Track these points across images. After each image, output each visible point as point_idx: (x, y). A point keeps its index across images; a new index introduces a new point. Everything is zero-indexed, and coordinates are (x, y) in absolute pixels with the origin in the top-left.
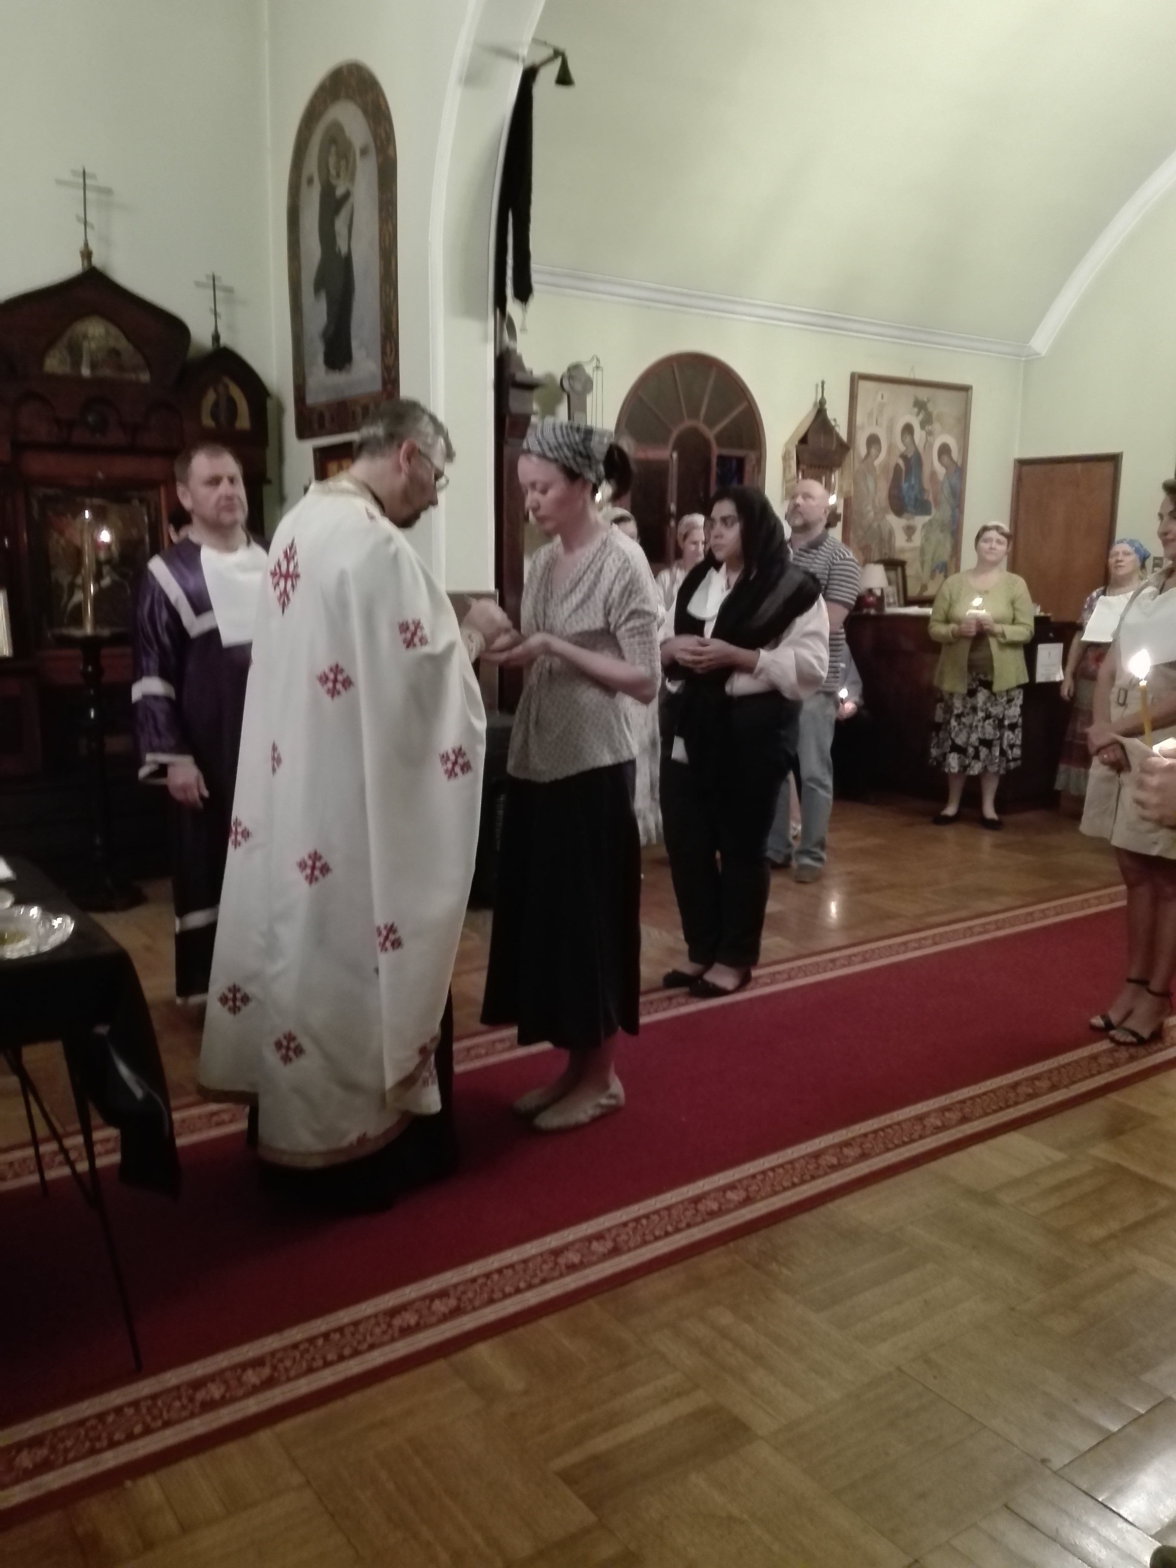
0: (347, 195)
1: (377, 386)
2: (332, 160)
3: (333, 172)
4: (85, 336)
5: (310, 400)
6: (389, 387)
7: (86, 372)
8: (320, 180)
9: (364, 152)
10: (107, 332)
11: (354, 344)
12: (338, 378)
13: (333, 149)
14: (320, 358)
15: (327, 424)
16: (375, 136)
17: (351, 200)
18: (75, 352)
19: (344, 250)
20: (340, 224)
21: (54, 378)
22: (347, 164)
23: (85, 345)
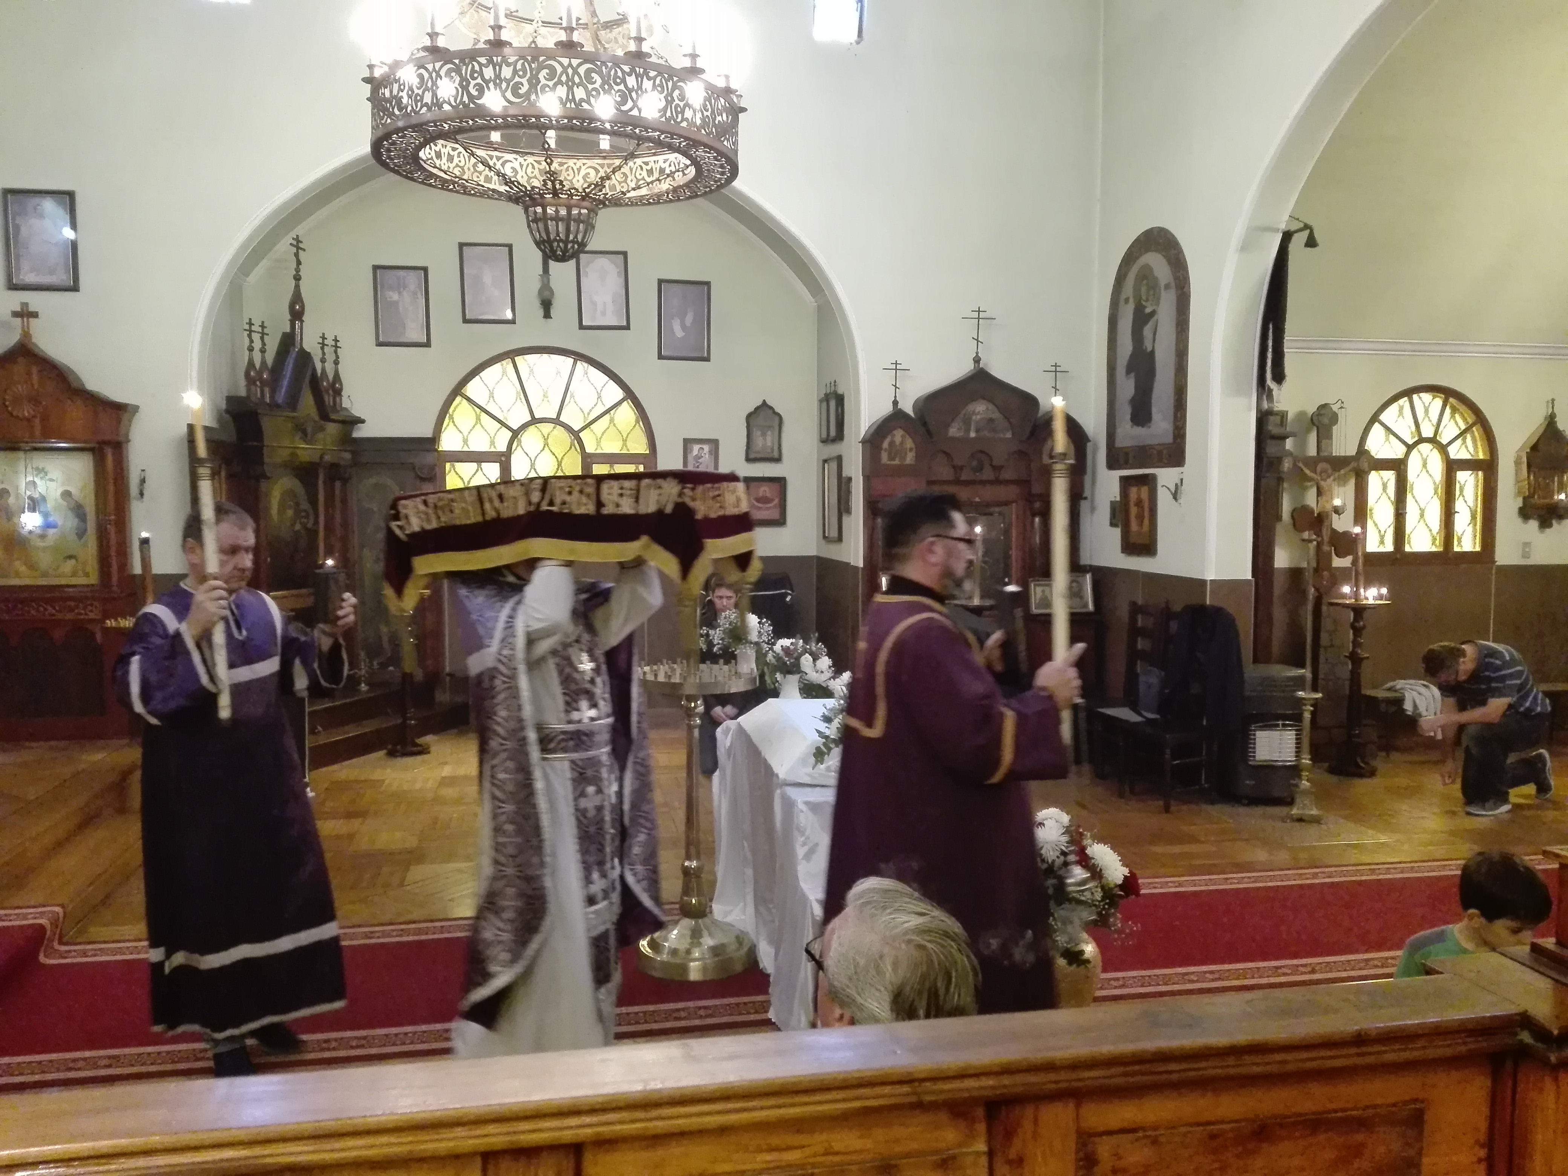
0: (1153, 313)
1: (1169, 439)
2: (1144, 289)
3: (1144, 298)
4: (974, 413)
5: (1120, 443)
6: (1179, 440)
7: (973, 435)
8: (1134, 301)
9: (1167, 287)
10: (987, 409)
11: (1154, 410)
12: (1139, 431)
13: (1145, 282)
14: (1128, 417)
15: (1131, 462)
16: (1176, 278)
17: (1155, 318)
18: (967, 422)
19: (1149, 349)
20: (1147, 331)
21: (954, 439)
22: (1154, 295)
23: (974, 417)
